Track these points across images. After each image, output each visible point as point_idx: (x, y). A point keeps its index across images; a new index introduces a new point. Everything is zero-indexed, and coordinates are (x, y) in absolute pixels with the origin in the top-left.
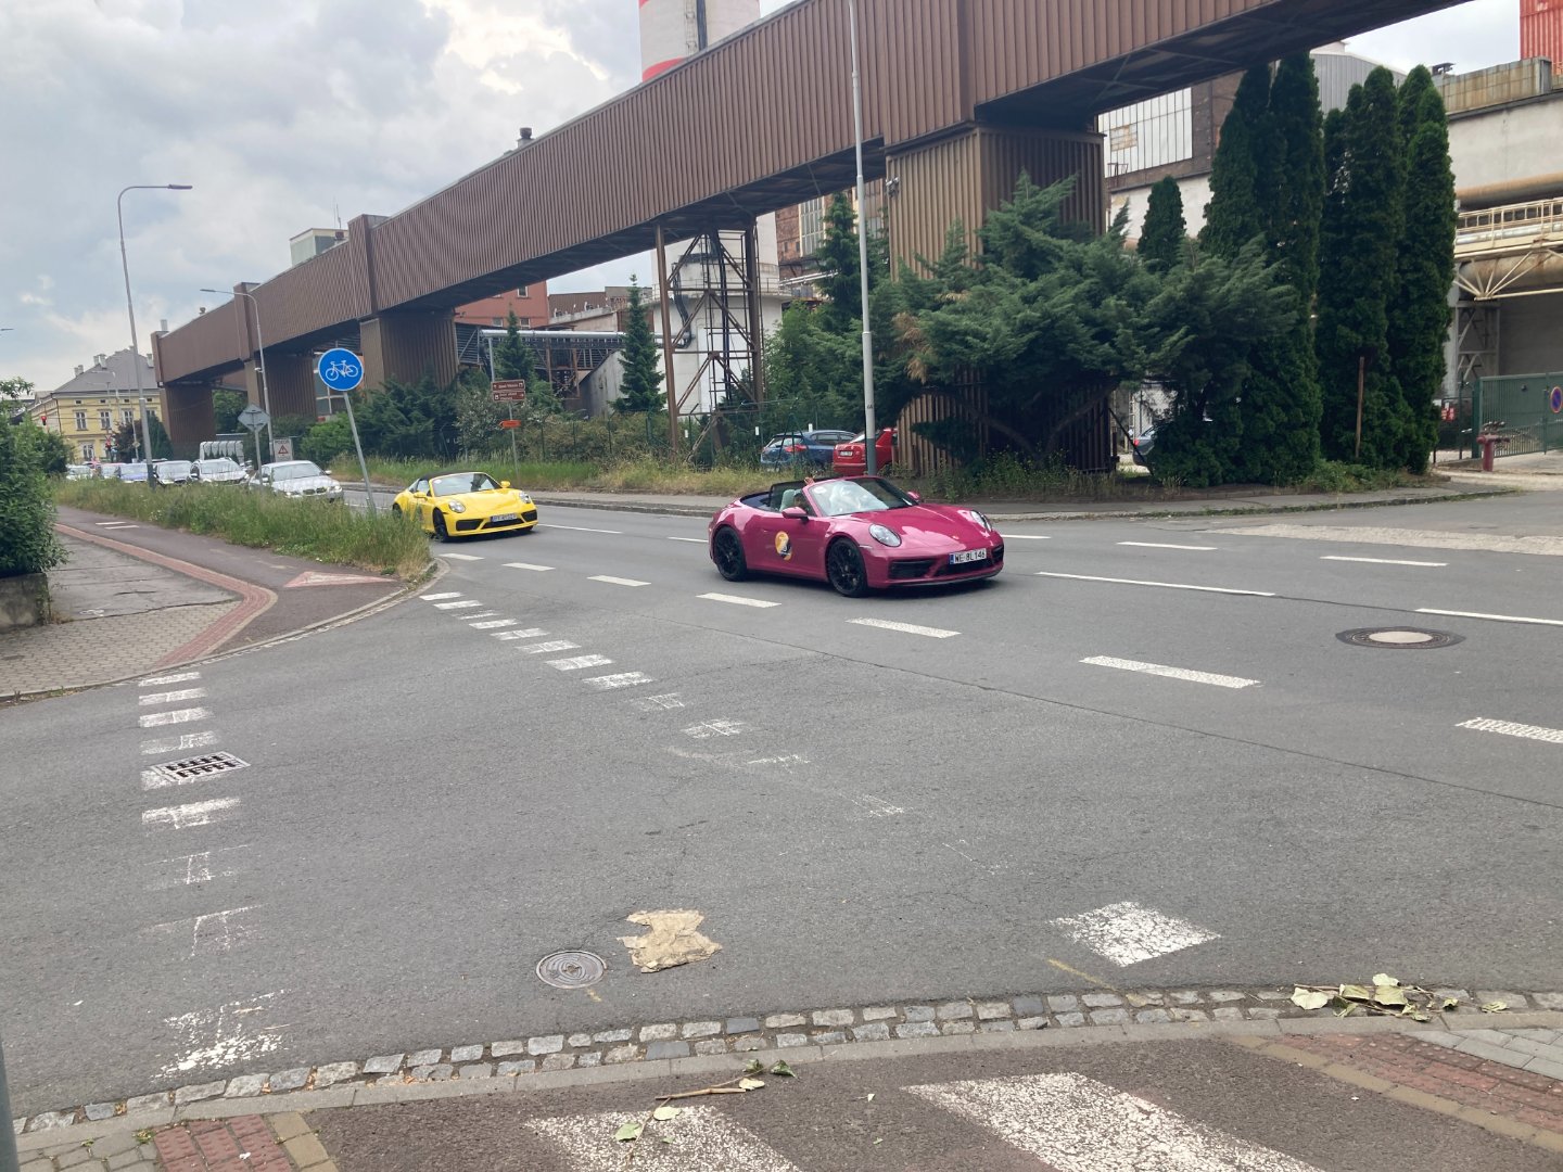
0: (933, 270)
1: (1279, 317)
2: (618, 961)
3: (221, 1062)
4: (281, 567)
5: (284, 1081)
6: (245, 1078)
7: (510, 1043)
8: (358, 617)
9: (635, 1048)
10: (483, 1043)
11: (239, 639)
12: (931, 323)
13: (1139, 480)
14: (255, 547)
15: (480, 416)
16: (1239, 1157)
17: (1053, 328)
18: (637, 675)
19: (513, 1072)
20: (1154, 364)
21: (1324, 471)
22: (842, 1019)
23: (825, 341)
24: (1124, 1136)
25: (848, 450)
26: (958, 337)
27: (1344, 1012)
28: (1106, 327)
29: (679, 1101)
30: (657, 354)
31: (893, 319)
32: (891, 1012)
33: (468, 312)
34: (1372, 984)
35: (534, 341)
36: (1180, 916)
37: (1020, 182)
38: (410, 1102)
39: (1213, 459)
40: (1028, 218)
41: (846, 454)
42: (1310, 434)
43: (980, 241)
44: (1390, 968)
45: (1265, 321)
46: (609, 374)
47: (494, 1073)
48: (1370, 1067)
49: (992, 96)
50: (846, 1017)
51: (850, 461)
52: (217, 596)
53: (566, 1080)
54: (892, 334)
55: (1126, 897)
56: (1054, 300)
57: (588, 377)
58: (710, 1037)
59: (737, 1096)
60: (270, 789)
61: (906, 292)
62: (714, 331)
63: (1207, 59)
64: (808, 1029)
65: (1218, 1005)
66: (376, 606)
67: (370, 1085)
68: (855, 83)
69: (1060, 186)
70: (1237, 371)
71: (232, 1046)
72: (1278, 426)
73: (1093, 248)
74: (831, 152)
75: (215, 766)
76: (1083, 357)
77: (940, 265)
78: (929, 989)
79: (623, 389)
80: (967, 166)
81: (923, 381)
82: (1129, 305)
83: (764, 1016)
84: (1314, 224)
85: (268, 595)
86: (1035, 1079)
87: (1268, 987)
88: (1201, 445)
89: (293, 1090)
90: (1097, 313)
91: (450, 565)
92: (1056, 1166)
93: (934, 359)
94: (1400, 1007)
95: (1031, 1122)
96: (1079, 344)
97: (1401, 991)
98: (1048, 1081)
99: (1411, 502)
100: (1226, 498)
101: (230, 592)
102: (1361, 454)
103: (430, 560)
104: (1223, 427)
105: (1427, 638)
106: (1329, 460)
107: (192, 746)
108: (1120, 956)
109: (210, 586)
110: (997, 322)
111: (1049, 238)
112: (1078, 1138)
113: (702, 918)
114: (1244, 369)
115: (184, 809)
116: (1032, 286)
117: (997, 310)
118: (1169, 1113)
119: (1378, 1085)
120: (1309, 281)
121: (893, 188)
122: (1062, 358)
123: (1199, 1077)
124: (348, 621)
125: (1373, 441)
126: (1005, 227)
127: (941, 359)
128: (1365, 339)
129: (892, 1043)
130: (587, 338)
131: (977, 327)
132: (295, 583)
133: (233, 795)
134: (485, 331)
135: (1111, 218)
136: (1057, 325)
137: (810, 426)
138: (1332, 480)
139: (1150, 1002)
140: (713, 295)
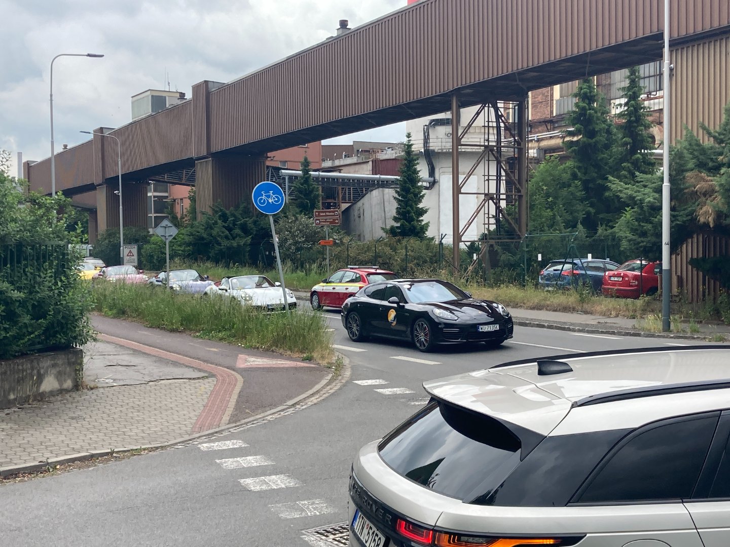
0: (714, 137)
11: (241, 411)
25: (619, 275)
30: (423, 193)
31: (686, 175)
41: (615, 279)
46: (366, 207)
54: (684, 186)
62: (490, 178)
77: (720, 133)
79: (395, 219)
81: (708, 224)
85: (231, 374)
93: (724, 208)
107: (317, 513)
121: (671, 72)
130: (349, 179)
132: (242, 364)
134: (283, 171)
140: (492, 150)
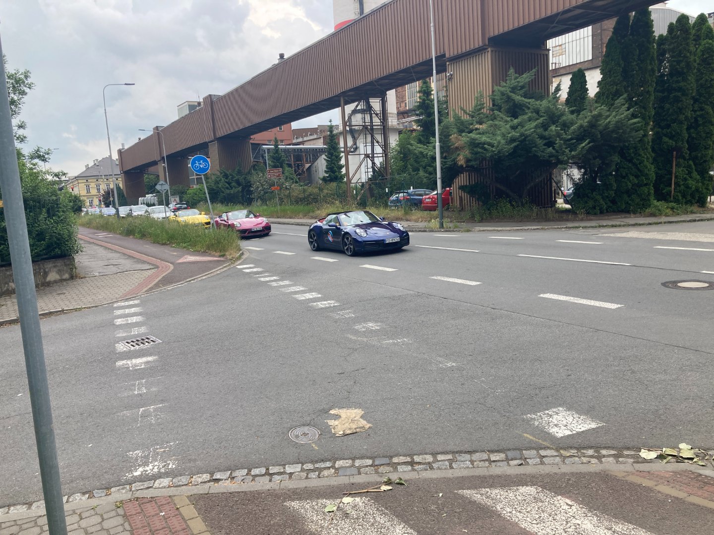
0: (469, 114)
1: (634, 134)
2: (326, 431)
3: (152, 472)
4: (175, 253)
5: (179, 482)
6: (162, 480)
7: (277, 467)
8: (209, 276)
9: (334, 470)
10: (265, 467)
11: (157, 285)
12: (468, 139)
13: (566, 211)
14: (163, 244)
15: (262, 185)
16: (614, 527)
17: (525, 140)
18: (332, 302)
19: (278, 480)
20: (573, 157)
21: (656, 206)
22: (428, 459)
23: (418, 148)
24: (560, 516)
25: (429, 198)
26: (480, 145)
27: (665, 461)
28: (551, 140)
29: (353, 495)
30: (341, 155)
31: (450, 137)
32: (450, 457)
33: (257, 138)
34: (679, 448)
35: (285, 150)
36: (586, 414)
37: (510, 73)
38: (233, 492)
39: (602, 201)
40: (514, 90)
41: (428, 200)
42: (649, 189)
43: (491, 101)
44: (687, 441)
45: (627, 135)
46: (319, 164)
47: (270, 481)
48: (677, 486)
49: (496, 33)
50: (429, 458)
51: (430, 203)
52: (147, 267)
53: (303, 484)
54: (450, 144)
55: (560, 405)
56: (526, 128)
57: (310, 167)
58: (367, 466)
59: (379, 493)
60: (171, 352)
61: (457, 125)
62: (367, 144)
63: (599, 12)
64: (412, 463)
65: (604, 456)
66: (217, 271)
67: (216, 484)
68: (432, 29)
69: (528, 74)
70: (613, 160)
71: (156, 465)
72: (633, 185)
73: (544, 103)
74: (421, 61)
75: (147, 342)
76: (539, 154)
77: (472, 112)
78: (467, 447)
79: (326, 172)
80: (485, 65)
81: (464, 166)
82: (561, 130)
83: (391, 457)
84: (651, 89)
85: (169, 266)
86: (517, 489)
87: (628, 449)
88: (596, 194)
89: (182, 485)
90: (546, 133)
91: (249, 252)
92: (527, 529)
93: (469, 156)
94: (692, 459)
95: (515, 508)
96: (538, 148)
97: (692, 451)
98: (523, 489)
99: (699, 220)
100: (608, 219)
101: (153, 265)
102: (674, 198)
103: (241, 250)
104: (606, 186)
105: (706, 285)
106: (658, 201)
107: (137, 333)
108: (557, 433)
109: (144, 262)
110: (499, 138)
111: (523, 99)
112: (537, 516)
113: (363, 412)
114: (616, 158)
115: (134, 361)
116: (516, 121)
117: (499, 132)
118: (581, 506)
119: (681, 495)
120: (648, 116)
121: (450, 77)
122: (530, 155)
123: (595, 490)
124: (204, 278)
125: (680, 192)
126: (503, 94)
127: (473, 155)
128: (676, 143)
129: (451, 471)
130: (310, 149)
131: (489, 140)
132: (180, 261)
133: (155, 355)
134: (264, 146)
135: (552, 88)
136: (527, 139)
137: (412, 187)
138: (659, 210)
139: (571, 454)
140: (367, 128)
